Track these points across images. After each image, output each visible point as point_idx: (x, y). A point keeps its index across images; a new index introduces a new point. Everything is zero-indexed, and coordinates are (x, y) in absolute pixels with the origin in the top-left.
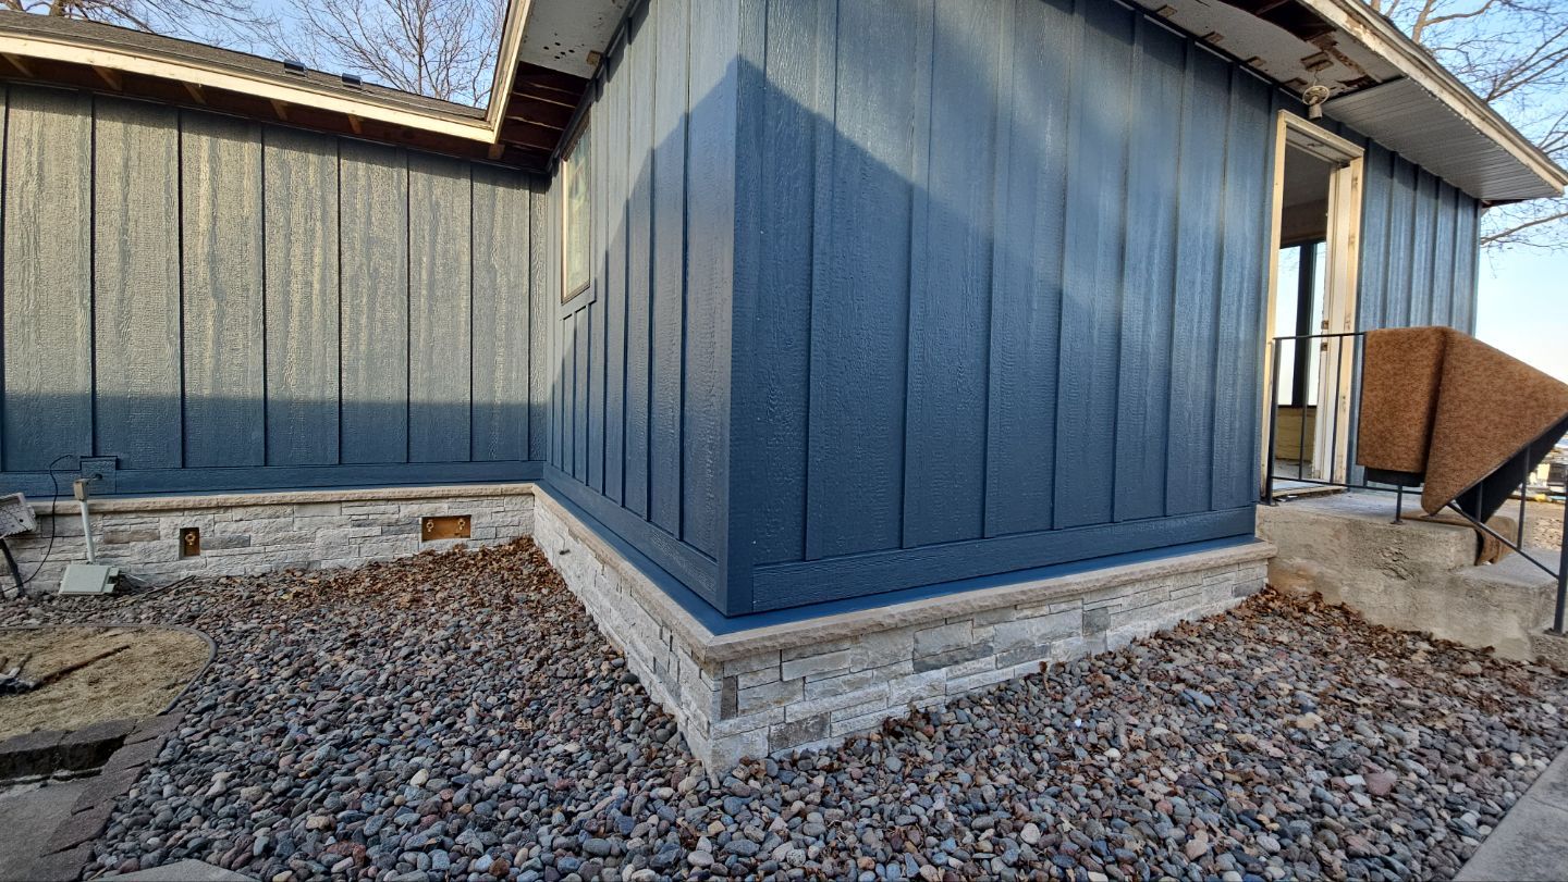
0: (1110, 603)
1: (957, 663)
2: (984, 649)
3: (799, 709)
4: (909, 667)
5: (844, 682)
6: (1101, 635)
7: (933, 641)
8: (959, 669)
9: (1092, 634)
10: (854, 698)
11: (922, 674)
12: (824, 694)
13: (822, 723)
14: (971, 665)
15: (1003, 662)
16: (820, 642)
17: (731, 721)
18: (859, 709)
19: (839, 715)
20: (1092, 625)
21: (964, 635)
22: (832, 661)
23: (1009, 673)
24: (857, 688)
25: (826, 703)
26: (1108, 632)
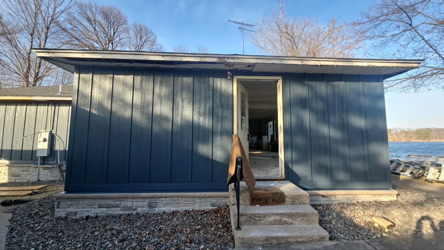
0: (159, 201)
1: (108, 208)
2: (117, 206)
3: (71, 210)
4: (97, 206)
5: (81, 207)
6: (154, 209)
7: (103, 202)
8: (109, 209)
9: (151, 208)
10: (82, 210)
11: (100, 209)
12: (76, 208)
13: (76, 213)
14: (113, 209)
15: (122, 210)
16: (74, 198)
17: (58, 209)
18: (84, 212)
19: (79, 213)
20: (150, 206)
21: (111, 202)
22: (78, 202)
23: (123, 212)
24: (83, 209)
25: (76, 210)
26: (156, 209)
